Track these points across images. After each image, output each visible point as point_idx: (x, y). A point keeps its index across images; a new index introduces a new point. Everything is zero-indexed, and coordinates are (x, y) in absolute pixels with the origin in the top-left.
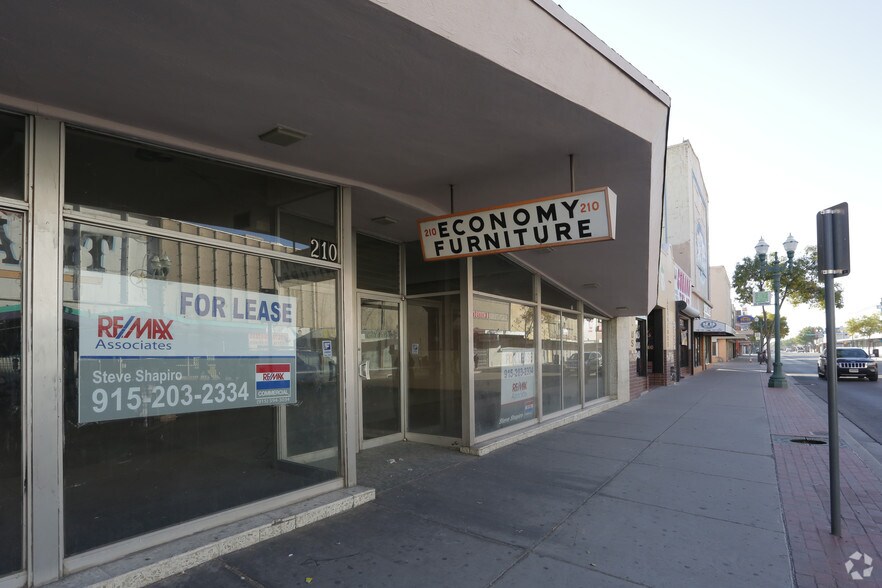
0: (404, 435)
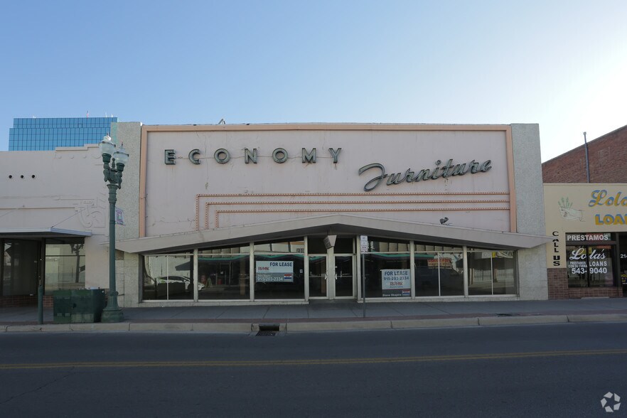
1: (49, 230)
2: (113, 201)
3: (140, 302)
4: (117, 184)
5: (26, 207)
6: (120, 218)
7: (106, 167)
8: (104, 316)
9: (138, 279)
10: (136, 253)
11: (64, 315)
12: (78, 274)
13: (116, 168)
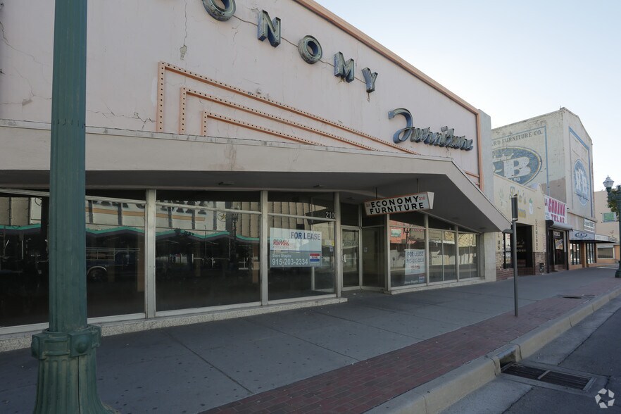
0: (360, 287)
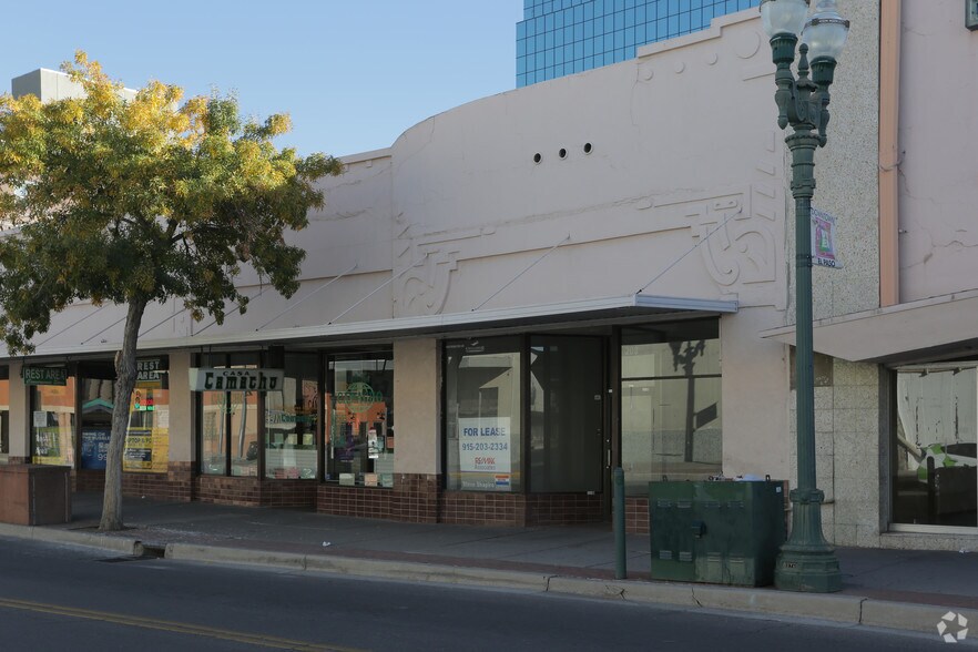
1: (631, 302)
2: (803, 189)
3: (885, 530)
4: (815, 132)
5: (574, 240)
6: (825, 244)
7: (784, 80)
8: (785, 569)
9: (875, 452)
10: (870, 362)
11: (676, 556)
12: (690, 433)
13: (810, 77)
